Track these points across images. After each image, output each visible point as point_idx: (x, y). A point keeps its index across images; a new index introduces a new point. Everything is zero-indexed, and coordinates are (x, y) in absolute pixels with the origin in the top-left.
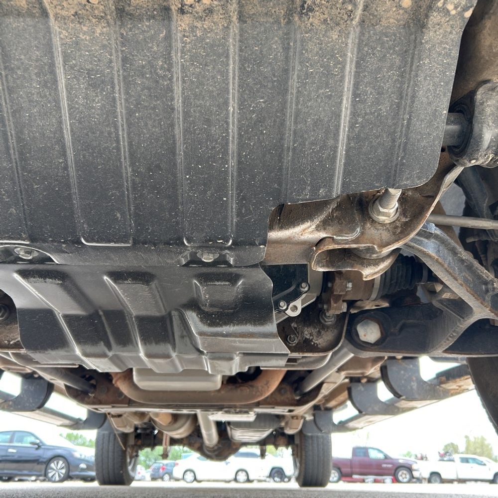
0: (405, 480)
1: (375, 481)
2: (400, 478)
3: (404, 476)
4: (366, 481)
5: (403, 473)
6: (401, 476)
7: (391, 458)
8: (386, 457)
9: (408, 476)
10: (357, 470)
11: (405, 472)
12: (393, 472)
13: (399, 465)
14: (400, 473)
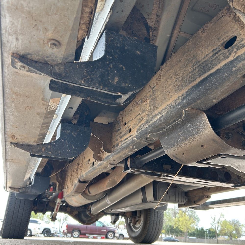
0: (111, 238)
1: (94, 238)
2: (109, 237)
3: (111, 236)
4: (89, 237)
5: (110, 234)
6: (109, 235)
7: (106, 227)
8: (104, 226)
9: (113, 236)
10: (89, 232)
11: (111, 234)
12: (106, 233)
13: (109, 230)
14: (109, 234)
